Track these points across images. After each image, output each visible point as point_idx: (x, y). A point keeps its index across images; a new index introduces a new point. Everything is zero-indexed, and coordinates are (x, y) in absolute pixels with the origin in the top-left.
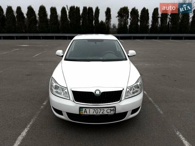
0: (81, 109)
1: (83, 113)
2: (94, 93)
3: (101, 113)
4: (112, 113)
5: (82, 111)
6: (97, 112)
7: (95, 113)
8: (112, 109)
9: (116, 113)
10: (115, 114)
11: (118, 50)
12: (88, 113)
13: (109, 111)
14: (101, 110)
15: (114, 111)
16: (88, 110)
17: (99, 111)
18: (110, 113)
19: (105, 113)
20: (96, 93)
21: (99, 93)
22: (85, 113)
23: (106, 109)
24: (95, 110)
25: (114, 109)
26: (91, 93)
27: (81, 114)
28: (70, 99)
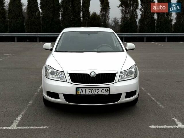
0: (78, 89)
1: (80, 93)
2: (90, 74)
3: (96, 93)
4: (107, 93)
5: (78, 92)
6: (92, 92)
7: (90, 93)
8: (106, 89)
9: (111, 94)
10: (109, 94)
11: (115, 45)
12: (84, 94)
13: (103, 91)
14: (96, 89)
15: (109, 92)
16: (84, 90)
17: (94, 91)
18: (104, 94)
19: (100, 93)
20: (92, 74)
21: (94, 74)
22: (82, 93)
23: (100, 89)
24: (90, 90)
25: (108, 90)
26: (87, 75)
27: (77, 94)
28: (67, 82)
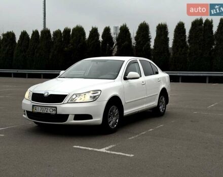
4: (54, 112)
8: (54, 109)
13: (51, 110)
23: (49, 108)
